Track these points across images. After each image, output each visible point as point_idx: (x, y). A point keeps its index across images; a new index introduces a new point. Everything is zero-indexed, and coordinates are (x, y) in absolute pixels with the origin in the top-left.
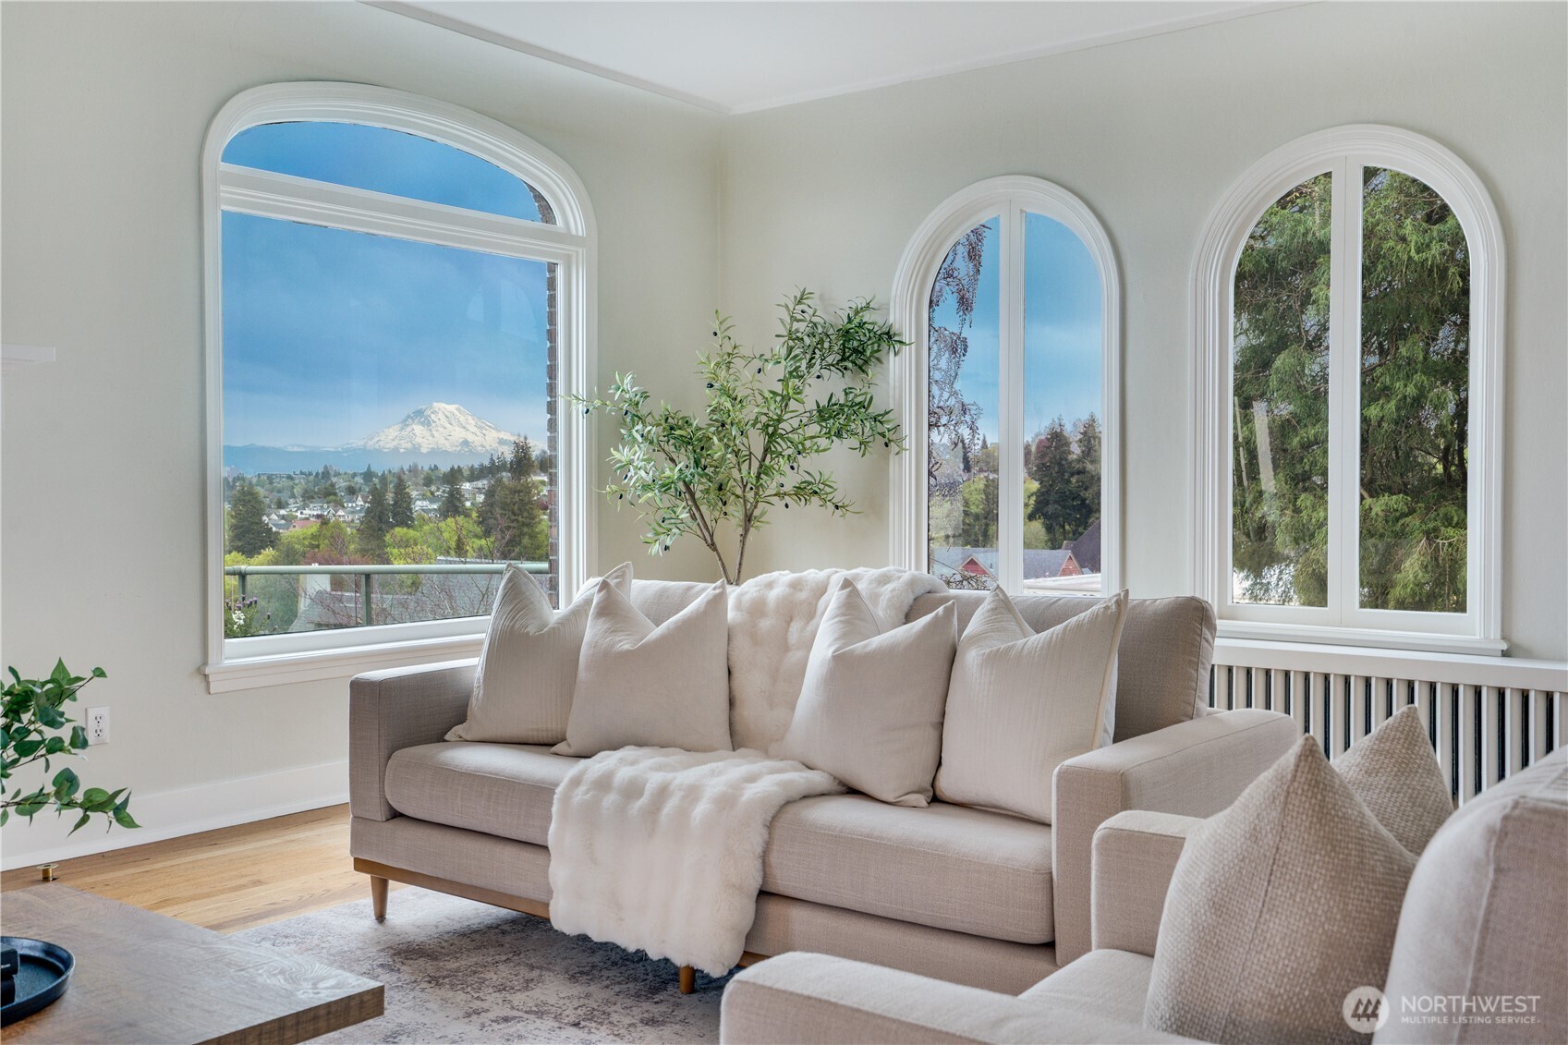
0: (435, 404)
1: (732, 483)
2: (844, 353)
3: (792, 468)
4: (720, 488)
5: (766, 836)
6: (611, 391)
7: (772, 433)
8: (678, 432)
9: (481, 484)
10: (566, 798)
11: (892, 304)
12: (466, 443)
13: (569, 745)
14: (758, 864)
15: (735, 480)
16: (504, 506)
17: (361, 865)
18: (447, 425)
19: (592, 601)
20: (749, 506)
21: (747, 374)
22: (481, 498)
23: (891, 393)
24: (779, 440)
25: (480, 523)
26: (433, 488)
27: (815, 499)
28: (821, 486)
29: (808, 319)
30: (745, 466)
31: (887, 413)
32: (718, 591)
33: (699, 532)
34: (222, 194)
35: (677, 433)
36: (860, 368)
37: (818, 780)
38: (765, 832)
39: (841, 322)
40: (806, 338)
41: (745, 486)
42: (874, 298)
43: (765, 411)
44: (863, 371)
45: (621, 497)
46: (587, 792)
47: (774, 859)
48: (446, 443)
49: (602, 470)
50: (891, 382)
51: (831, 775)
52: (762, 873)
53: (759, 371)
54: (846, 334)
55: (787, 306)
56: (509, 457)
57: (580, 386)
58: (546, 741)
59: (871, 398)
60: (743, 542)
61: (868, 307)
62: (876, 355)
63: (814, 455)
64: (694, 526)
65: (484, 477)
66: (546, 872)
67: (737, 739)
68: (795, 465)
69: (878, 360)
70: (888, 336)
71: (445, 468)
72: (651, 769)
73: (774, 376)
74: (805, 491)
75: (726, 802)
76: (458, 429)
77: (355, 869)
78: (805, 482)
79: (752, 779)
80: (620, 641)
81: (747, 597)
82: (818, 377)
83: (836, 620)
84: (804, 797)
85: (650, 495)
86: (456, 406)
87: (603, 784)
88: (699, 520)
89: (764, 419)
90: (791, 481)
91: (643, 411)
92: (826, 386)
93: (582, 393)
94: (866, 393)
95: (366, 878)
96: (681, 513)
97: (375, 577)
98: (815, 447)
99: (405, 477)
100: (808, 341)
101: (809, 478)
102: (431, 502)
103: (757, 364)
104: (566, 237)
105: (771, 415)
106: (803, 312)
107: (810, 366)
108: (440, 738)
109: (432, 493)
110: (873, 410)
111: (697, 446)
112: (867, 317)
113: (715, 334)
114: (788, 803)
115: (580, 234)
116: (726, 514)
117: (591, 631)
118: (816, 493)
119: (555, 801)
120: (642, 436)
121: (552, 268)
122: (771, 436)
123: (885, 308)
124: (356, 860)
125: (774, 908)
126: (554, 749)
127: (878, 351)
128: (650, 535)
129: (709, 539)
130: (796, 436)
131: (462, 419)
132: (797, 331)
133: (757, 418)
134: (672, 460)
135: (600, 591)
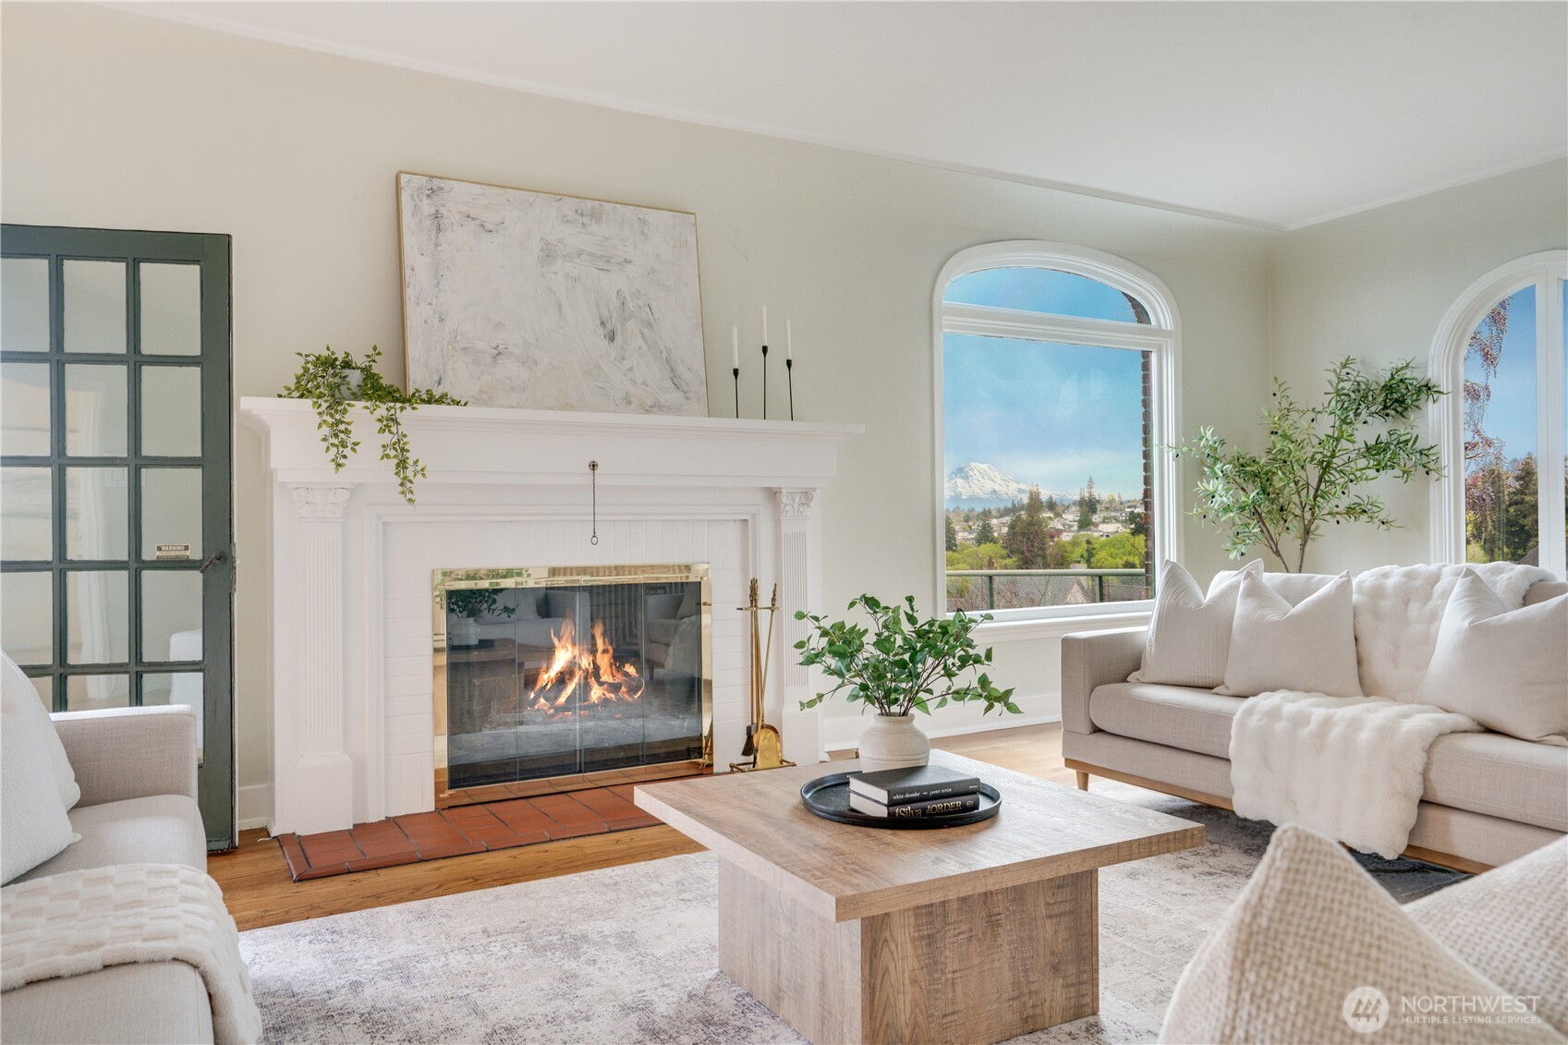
0: (972, 464)
1: (1292, 506)
2: (1386, 403)
3: (1343, 493)
4: (1282, 509)
5: (1426, 759)
6: (1195, 440)
7: (1326, 467)
8: (1248, 469)
9: (1007, 519)
10: (1242, 723)
11: (1430, 363)
12: (994, 492)
13: (1227, 687)
14: (1419, 778)
15: (1295, 503)
16: (1023, 535)
17: (1070, 763)
18: (981, 479)
19: (1239, 586)
20: (1306, 522)
21: (1304, 423)
22: (1005, 530)
23: (1430, 433)
24: (1333, 472)
25: (1006, 547)
26: (971, 523)
27: (1364, 517)
28: (1369, 507)
29: (1353, 379)
30: (1304, 493)
31: (1432, 448)
32: (1344, 579)
33: (1266, 542)
34: (944, 322)
35: (1247, 472)
36: (1401, 414)
37: (1462, 721)
38: (1424, 755)
39: (1384, 378)
40: (1352, 394)
41: (1304, 508)
42: (1414, 358)
43: (1321, 450)
44: (1403, 416)
45: (1205, 517)
46: (1261, 720)
47: (1433, 775)
48: (980, 491)
49: (1187, 497)
50: (1430, 424)
51: (1470, 717)
52: (1422, 787)
53: (1313, 420)
54: (1388, 388)
55: (1335, 371)
56: (1026, 501)
57: (1171, 436)
58: (1207, 685)
59: (1417, 437)
60: (1303, 550)
61: (1407, 366)
62: (1415, 403)
63: (1363, 483)
64: (1263, 539)
65: (1007, 515)
66: (1228, 777)
67: (1367, 688)
68: (1346, 491)
69: (1417, 407)
70: (1428, 388)
71: (979, 509)
72: (1311, 706)
73: (1326, 424)
74: (1355, 511)
75: (1387, 731)
76: (988, 481)
77: (1066, 766)
78: (1355, 504)
79: (1406, 716)
80: (1270, 614)
81: (1367, 584)
82: (1365, 423)
83: (1464, 600)
84: (1452, 732)
85: (1231, 514)
86: (986, 465)
87: (1273, 714)
88: (1266, 533)
89: (1319, 457)
90: (1344, 502)
91: (1220, 453)
92: (1372, 429)
93: (1172, 442)
94: (1408, 434)
95: (1073, 772)
96: (1253, 528)
97: (996, 580)
98: (1364, 477)
99: (951, 516)
100: (1353, 396)
101: (1359, 501)
102: (970, 533)
103: (1312, 415)
104: (1159, 332)
105: (1326, 452)
106: (1347, 374)
107: (1357, 414)
108: (1124, 680)
109: (970, 527)
110: (1419, 446)
111: (1263, 479)
112: (1408, 374)
113: (1275, 395)
114: (1441, 735)
115: (1169, 329)
116: (1288, 529)
117: (1240, 607)
118: (1365, 511)
119: (1233, 725)
120: (1222, 471)
121: (1146, 355)
122: (1324, 469)
123: (1424, 366)
124: (1066, 760)
125: (1433, 814)
126: (1214, 690)
127: (1417, 400)
128: (1229, 545)
129: (1274, 548)
130: (1349, 469)
131: (992, 474)
132: (1343, 389)
133: (1313, 456)
134: (1243, 489)
135: (1245, 579)
